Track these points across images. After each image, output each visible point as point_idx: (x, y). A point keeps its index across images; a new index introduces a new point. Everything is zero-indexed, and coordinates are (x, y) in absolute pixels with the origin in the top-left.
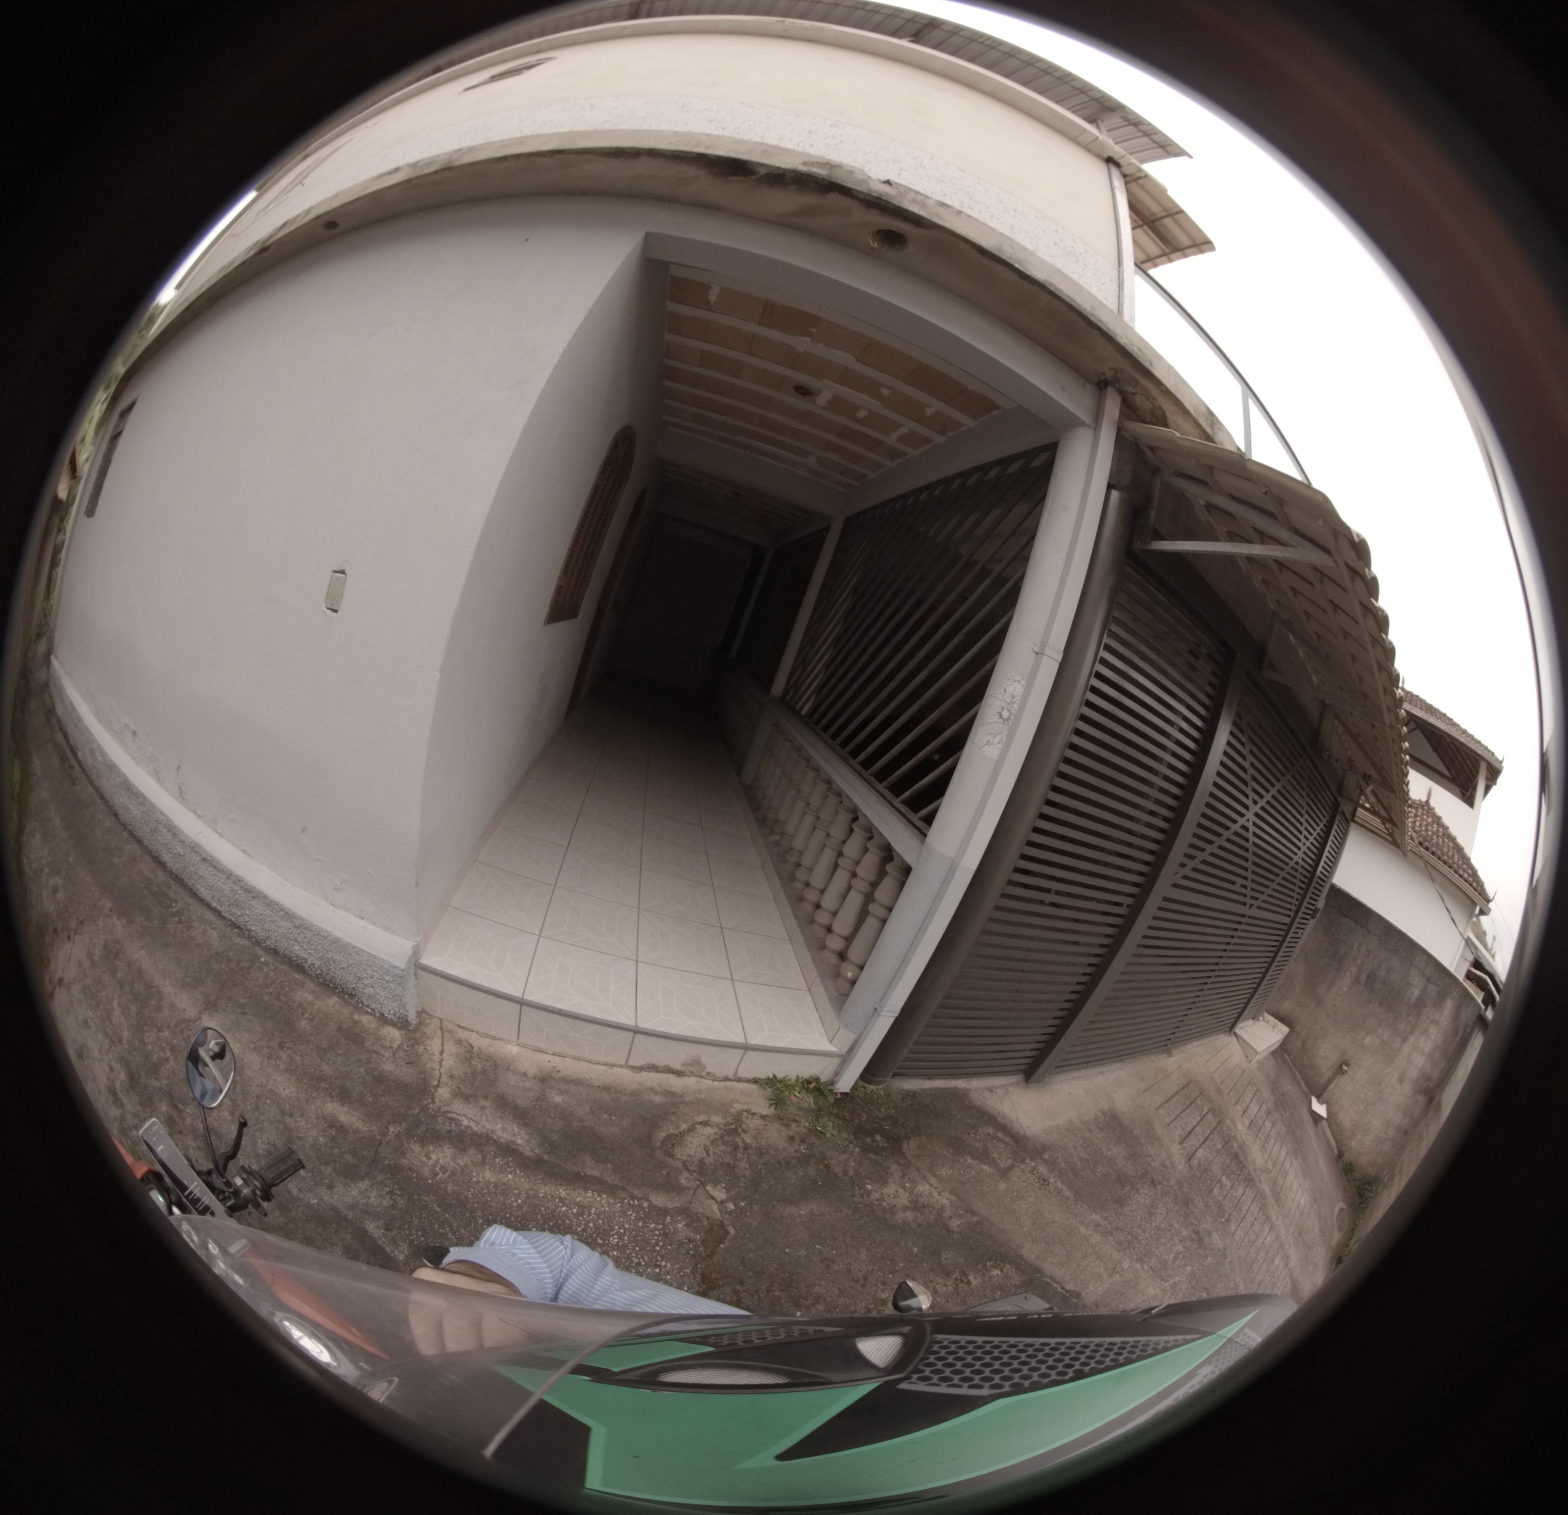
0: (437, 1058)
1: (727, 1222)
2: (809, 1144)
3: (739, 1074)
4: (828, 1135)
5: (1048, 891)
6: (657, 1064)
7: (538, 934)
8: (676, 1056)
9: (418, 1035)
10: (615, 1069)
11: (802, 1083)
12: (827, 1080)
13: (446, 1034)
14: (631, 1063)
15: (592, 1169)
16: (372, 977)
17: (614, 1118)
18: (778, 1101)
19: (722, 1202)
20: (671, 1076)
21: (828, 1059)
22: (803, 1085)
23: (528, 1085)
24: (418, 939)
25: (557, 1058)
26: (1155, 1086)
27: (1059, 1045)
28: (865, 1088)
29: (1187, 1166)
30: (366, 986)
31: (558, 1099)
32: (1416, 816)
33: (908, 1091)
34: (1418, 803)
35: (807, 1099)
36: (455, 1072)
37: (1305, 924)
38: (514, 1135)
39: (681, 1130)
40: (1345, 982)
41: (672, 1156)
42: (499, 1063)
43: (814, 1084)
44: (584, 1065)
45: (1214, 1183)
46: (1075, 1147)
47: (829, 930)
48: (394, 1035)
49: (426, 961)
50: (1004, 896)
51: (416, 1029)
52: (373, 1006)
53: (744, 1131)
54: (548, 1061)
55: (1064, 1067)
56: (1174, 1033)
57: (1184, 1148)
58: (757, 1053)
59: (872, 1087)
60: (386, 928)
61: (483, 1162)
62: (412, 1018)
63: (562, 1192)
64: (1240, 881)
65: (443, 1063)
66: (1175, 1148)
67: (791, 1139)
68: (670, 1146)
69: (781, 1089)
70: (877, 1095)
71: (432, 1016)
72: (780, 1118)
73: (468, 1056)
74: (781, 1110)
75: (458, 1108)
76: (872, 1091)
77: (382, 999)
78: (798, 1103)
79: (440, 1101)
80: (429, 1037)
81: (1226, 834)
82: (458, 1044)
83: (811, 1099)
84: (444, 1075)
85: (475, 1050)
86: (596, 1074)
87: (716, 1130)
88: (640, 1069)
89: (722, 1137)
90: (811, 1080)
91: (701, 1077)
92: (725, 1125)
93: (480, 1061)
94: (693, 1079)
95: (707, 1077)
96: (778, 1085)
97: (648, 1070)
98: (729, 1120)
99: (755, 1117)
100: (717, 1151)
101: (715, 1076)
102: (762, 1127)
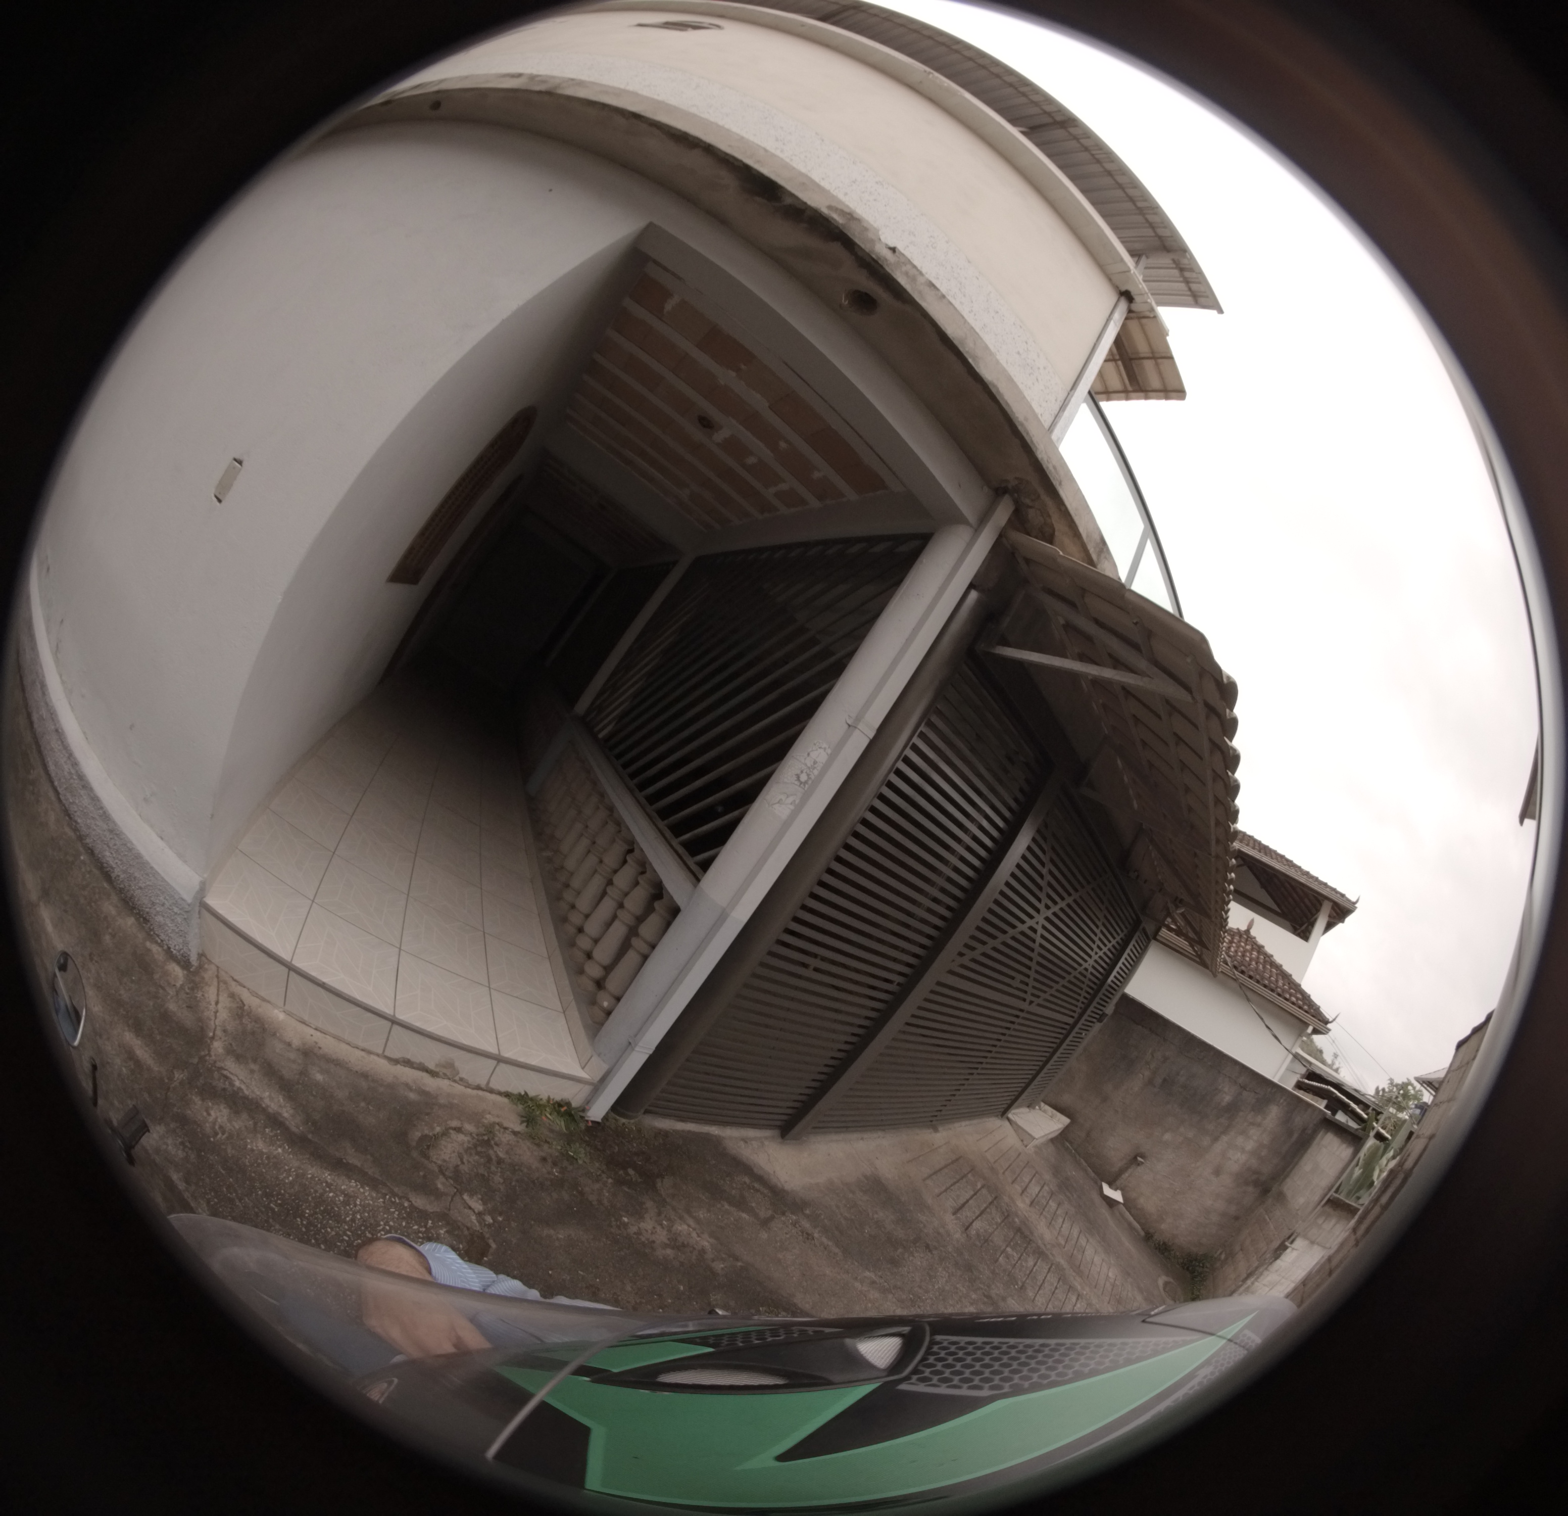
0: (214, 1010)
1: (486, 1236)
2: (561, 1167)
3: (490, 1085)
4: (580, 1162)
5: (815, 956)
6: (413, 1059)
7: (312, 899)
8: (431, 1055)
9: (197, 979)
10: (373, 1057)
11: (554, 1104)
12: (578, 1106)
13: (221, 984)
14: (387, 1053)
15: (353, 1158)
16: (163, 905)
17: (371, 1108)
18: (529, 1119)
19: (479, 1214)
20: (425, 1075)
21: (580, 1086)
22: (555, 1108)
23: (292, 1055)
24: (206, 877)
25: (319, 1034)
26: (921, 1158)
27: (817, 1107)
28: (616, 1120)
29: (965, 1235)
30: (158, 914)
31: (319, 1077)
33: (660, 1130)
34: (1237, 931)
35: (558, 1122)
36: (228, 1027)
37: (1091, 1027)
38: (280, 1106)
39: (436, 1132)
40: (1136, 1083)
41: (428, 1157)
42: (266, 1026)
43: (565, 1108)
44: (344, 1047)
45: (998, 1254)
46: (838, 1207)
47: (589, 956)
48: (178, 974)
49: (210, 901)
50: (771, 953)
51: (196, 972)
52: (162, 937)
53: (497, 1144)
54: (311, 1036)
55: (822, 1128)
56: (941, 1111)
57: (957, 1219)
58: (508, 1066)
59: (623, 1120)
60: (180, 856)
61: (255, 1129)
62: (194, 959)
64: (1020, 977)
65: (218, 1014)
66: (949, 1218)
67: (544, 1160)
68: (425, 1147)
69: (533, 1108)
70: (628, 1129)
71: (210, 962)
72: (531, 1137)
73: (239, 1013)
74: (533, 1129)
75: (231, 1066)
76: (624, 1124)
77: (170, 931)
78: (550, 1125)
79: (215, 1055)
80: (207, 984)
81: (1011, 932)
82: (231, 997)
83: (563, 1123)
84: (218, 1028)
85: (246, 1008)
86: (354, 1058)
87: (469, 1138)
88: (395, 1061)
89: (475, 1146)
90: (562, 1103)
91: (454, 1081)
92: (477, 1135)
93: (250, 1020)
94: (446, 1082)
95: (460, 1082)
96: (529, 1103)
97: (403, 1064)
98: (482, 1130)
99: (507, 1132)
100: (471, 1160)
101: (467, 1083)
102: (513, 1143)
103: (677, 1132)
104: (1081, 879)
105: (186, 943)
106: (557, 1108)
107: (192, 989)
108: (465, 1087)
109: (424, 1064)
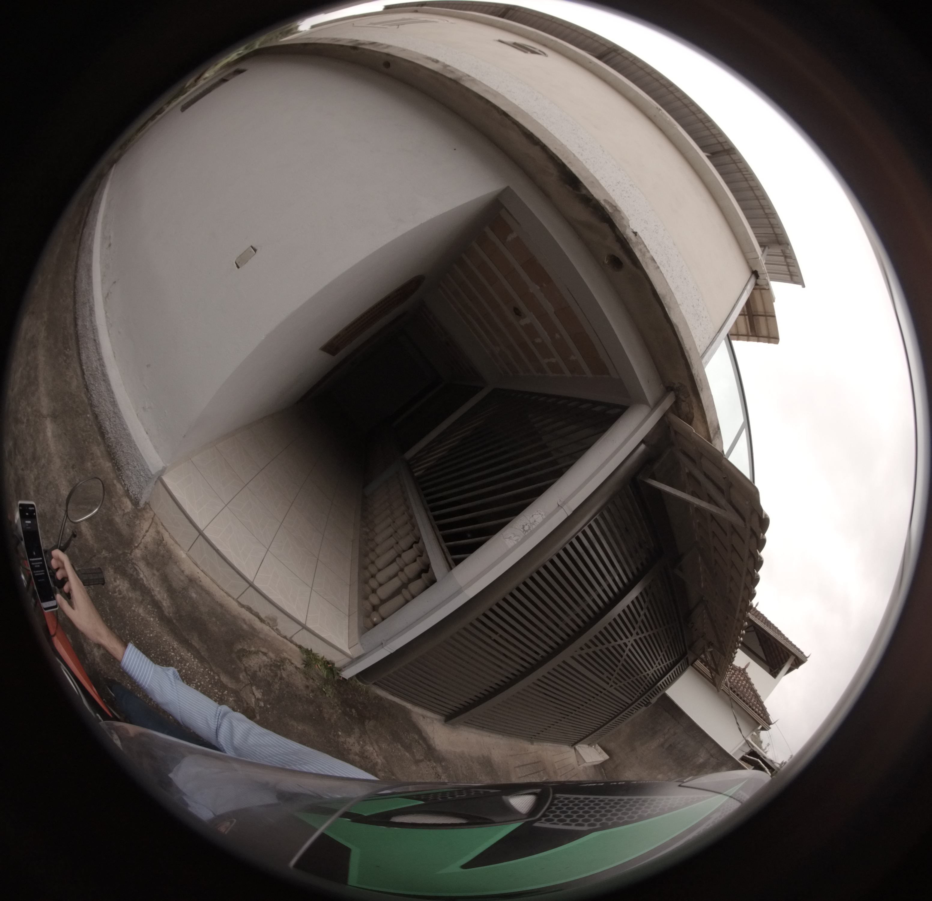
0: (143, 532)
1: (257, 711)
2: (316, 695)
3: (293, 639)
4: (327, 696)
6: (253, 608)
7: (226, 504)
8: (264, 610)
9: (139, 514)
11: (324, 661)
12: (338, 667)
13: (154, 523)
14: (239, 600)
15: (196, 642)
16: (135, 467)
17: (218, 623)
18: (307, 664)
19: (258, 699)
20: (257, 619)
21: (344, 657)
22: (324, 663)
23: (182, 578)
24: (168, 465)
25: (203, 574)
27: (471, 711)
28: (356, 682)
30: (129, 469)
31: (194, 595)
32: (733, 674)
33: (379, 696)
34: (738, 668)
35: (323, 671)
36: (148, 546)
37: (640, 708)
38: (163, 599)
39: (251, 650)
40: (654, 744)
41: (241, 661)
42: (173, 557)
44: (215, 586)
47: (374, 591)
48: (128, 505)
49: (165, 479)
50: (478, 620)
51: (140, 511)
52: (127, 482)
53: (283, 669)
54: (197, 573)
55: (469, 724)
56: (539, 734)
58: (308, 632)
59: (361, 683)
60: (155, 447)
61: (141, 602)
62: (142, 503)
63: (176, 645)
64: (610, 670)
65: (145, 537)
67: (307, 687)
68: (242, 655)
69: (312, 659)
70: (361, 689)
71: (151, 509)
72: (305, 673)
73: (159, 543)
74: (308, 669)
75: (141, 565)
76: (360, 685)
77: (132, 481)
78: (318, 671)
79: (134, 556)
80: (144, 519)
81: (613, 643)
82: (156, 533)
83: (325, 673)
84: (142, 544)
85: (164, 542)
86: (219, 595)
87: (269, 660)
88: (243, 606)
89: (271, 665)
90: (330, 662)
91: (273, 629)
92: (274, 661)
93: (164, 549)
94: (268, 628)
95: (276, 631)
96: (311, 656)
97: (246, 609)
98: (278, 659)
99: (292, 665)
100: (265, 671)
101: (280, 633)
102: (293, 672)
103: (387, 699)
104: (661, 622)
105: (140, 492)
106: (326, 664)
107: (134, 517)
108: (278, 634)
109: (259, 614)
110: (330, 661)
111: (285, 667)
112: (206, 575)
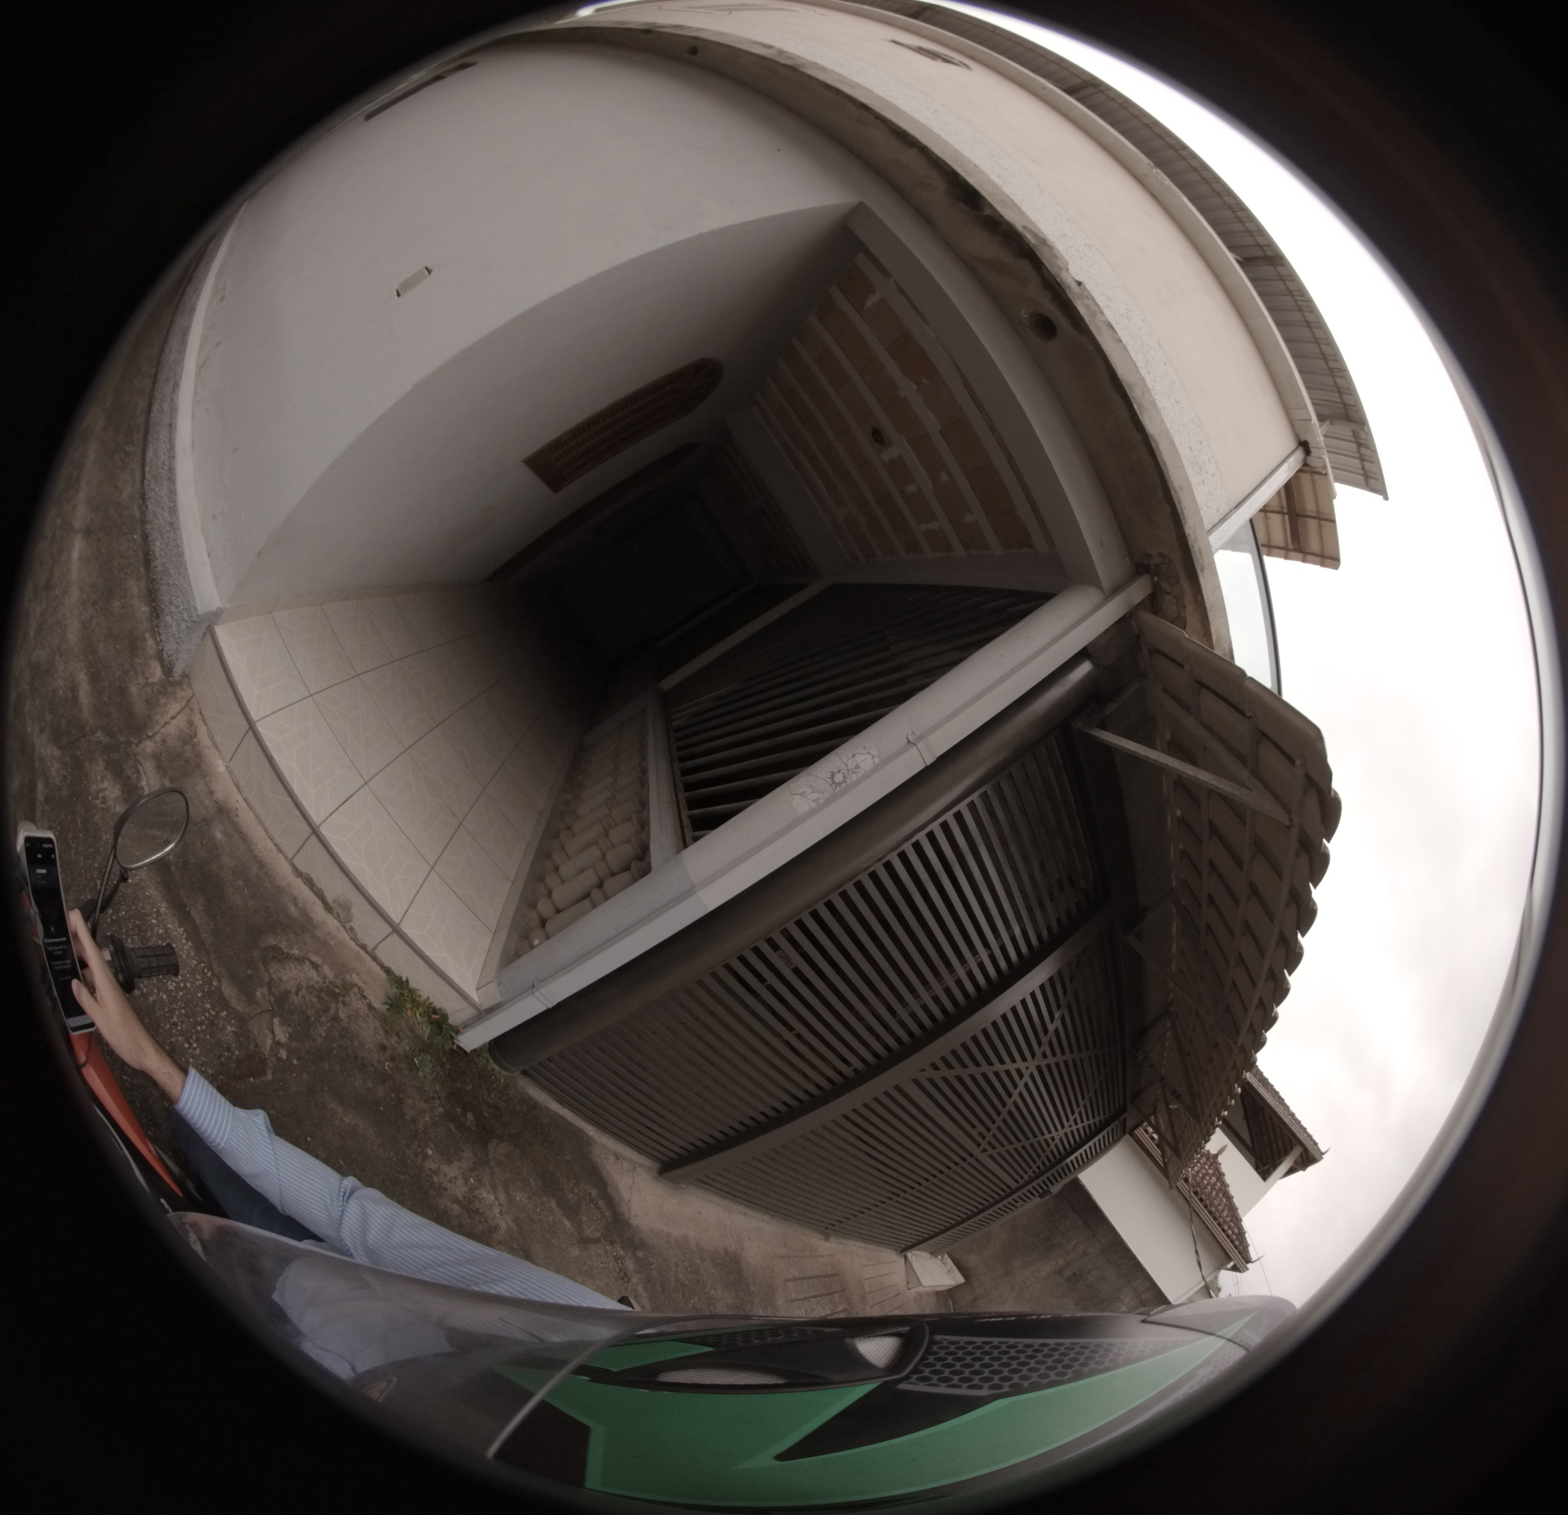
2: (397, 1066)
3: (378, 953)
4: (420, 1074)
6: (317, 883)
7: (312, 693)
8: (337, 890)
9: (170, 689)
11: (431, 1009)
12: (455, 1023)
13: (188, 708)
14: (295, 861)
15: (197, 913)
16: (178, 607)
17: (246, 891)
18: (395, 1005)
19: (278, 1044)
20: (319, 903)
22: (428, 1011)
23: (207, 802)
24: (228, 607)
25: (245, 805)
28: (486, 1060)
31: (218, 835)
35: (423, 1025)
36: (168, 740)
37: (1030, 1199)
39: (291, 952)
40: (1046, 1268)
41: (266, 965)
42: (203, 766)
43: (437, 1017)
44: (260, 829)
47: (549, 894)
48: (156, 672)
49: (220, 631)
51: (172, 684)
52: (164, 638)
53: (344, 1003)
54: (236, 800)
55: (702, 1183)
59: (491, 1062)
60: (216, 578)
62: (178, 672)
63: (163, 907)
65: (168, 726)
67: (383, 1047)
68: (271, 956)
69: (406, 998)
71: (190, 686)
72: (384, 1020)
73: (186, 739)
74: (392, 1016)
75: (149, 765)
77: (171, 634)
78: (413, 1023)
79: (142, 750)
80: (175, 699)
82: (188, 723)
83: (427, 1028)
84: (160, 735)
85: (195, 740)
86: (263, 845)
87: (320, 980)
88: (299, 874)
89: (321, 990)
90: (438, 1012)
91: (344, 927)
92: (330, 983)
93: (192, 750)
94: (336, 923)
95: (349, 932)
96: (406, 992)
97: (305, 880)
98: (338, 982)
99: (363, 1000)
100: (307, 998)
101: (356, 936)
102: (362, 1014)
103: (546, 1108)
105: (177, 651)
106: (430, 1013)
107: (160, 693)
108: (352, 939)
109: (323, 892)
110: (440, 1009)
111: (347, 999)
112: (251, 809)
